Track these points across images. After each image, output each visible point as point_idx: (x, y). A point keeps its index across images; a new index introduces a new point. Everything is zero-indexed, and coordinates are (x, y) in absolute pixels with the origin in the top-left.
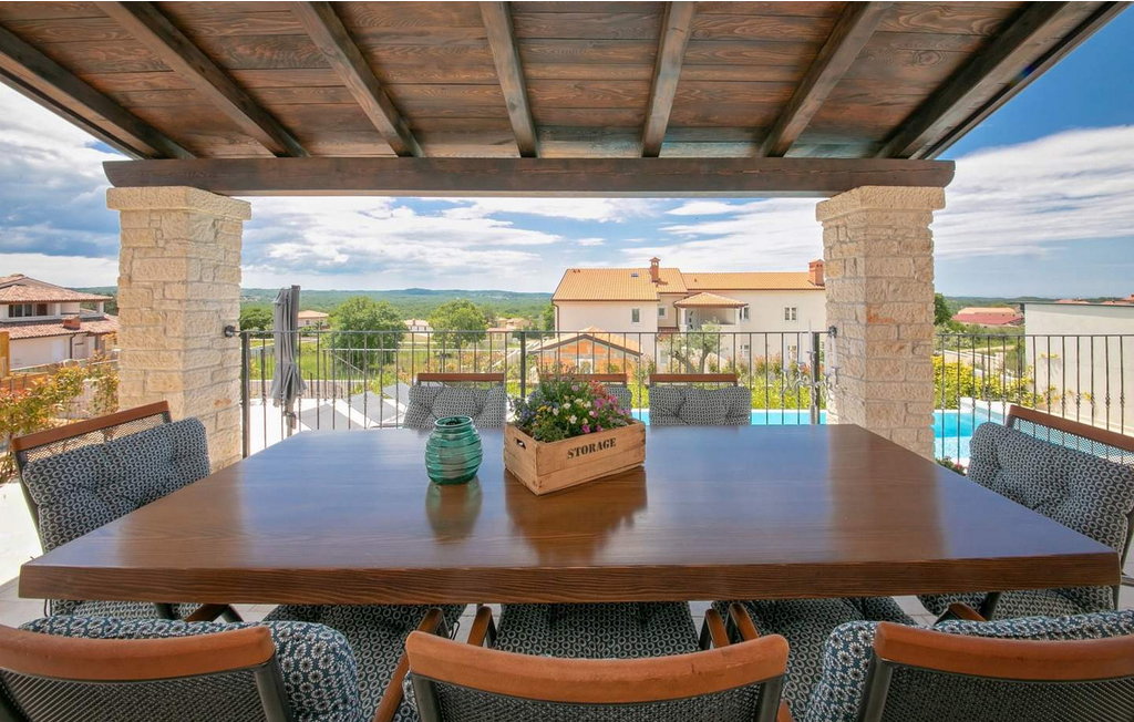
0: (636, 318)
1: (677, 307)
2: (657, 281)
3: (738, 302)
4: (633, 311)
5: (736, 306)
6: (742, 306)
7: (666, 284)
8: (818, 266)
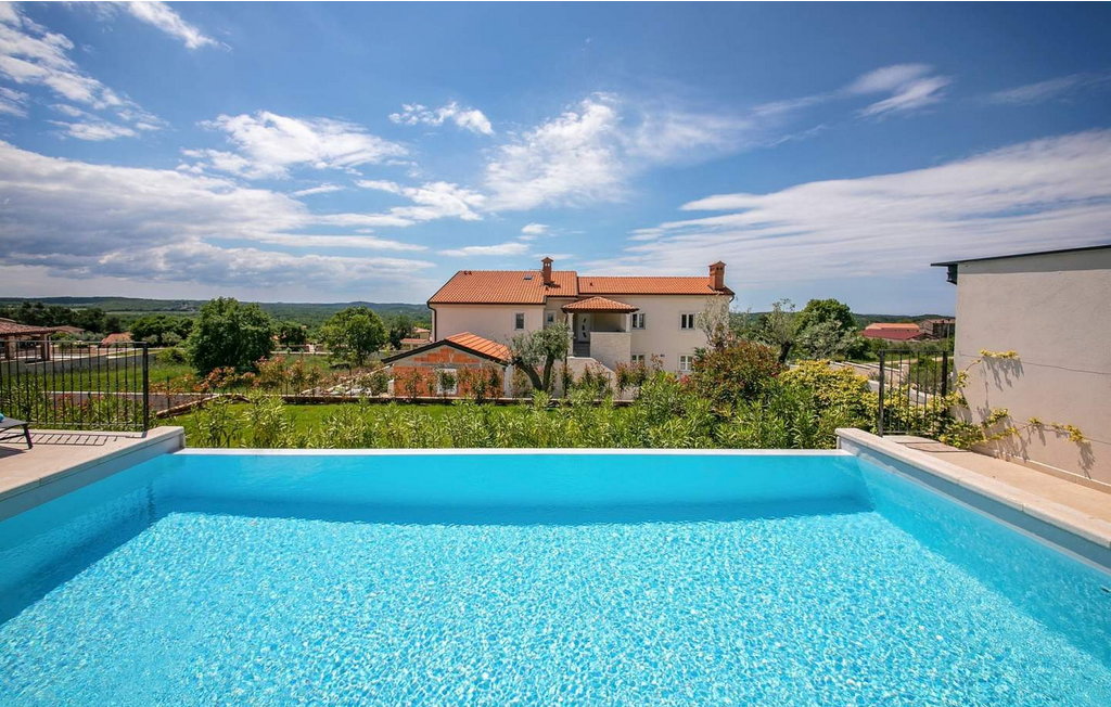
0: (520, 324)
1: (565, 311)
2: (549, 284)
3: (628, 307)
4: (518, 315)
5: (627, 311)
6: (633, 310)
7: (559, 286)
8: (718, 269)
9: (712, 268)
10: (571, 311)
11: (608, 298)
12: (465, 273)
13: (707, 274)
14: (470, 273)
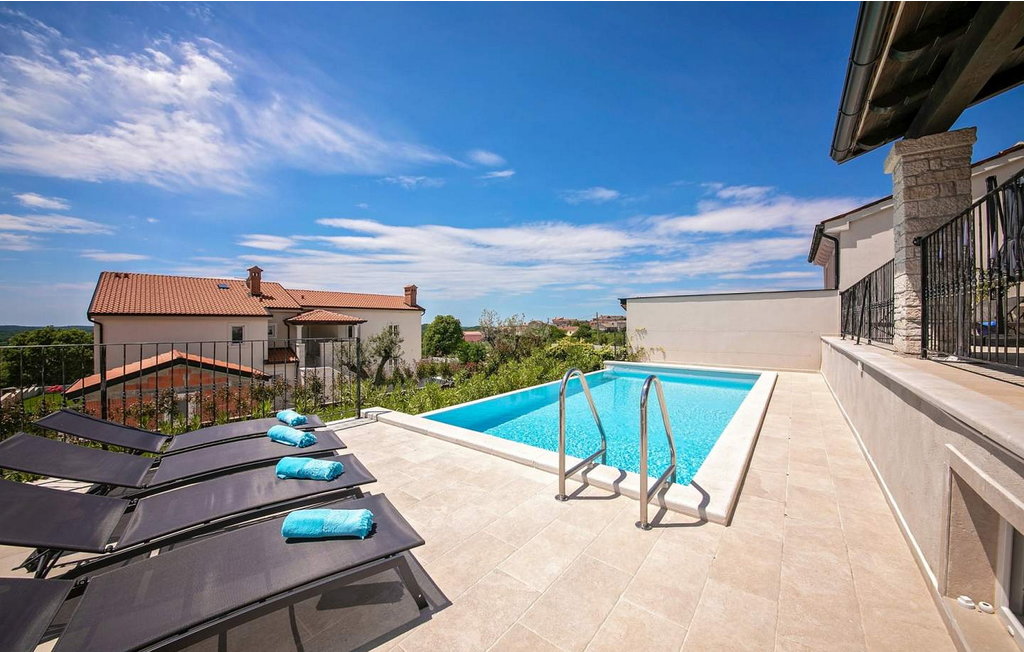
0: (236, 338)
1: (288, 324)
2: (258, 295)
3: (357, 319)
4: (234, 329)
5: (356, 323)
6: (362, 322)
8: (412, 291)
9: (407, 290)
10: (300, 323)
11: (333, 311)
12: (117, 275)
13: (402, 293)
14: (126, 276)
